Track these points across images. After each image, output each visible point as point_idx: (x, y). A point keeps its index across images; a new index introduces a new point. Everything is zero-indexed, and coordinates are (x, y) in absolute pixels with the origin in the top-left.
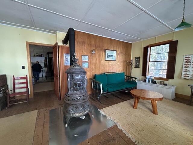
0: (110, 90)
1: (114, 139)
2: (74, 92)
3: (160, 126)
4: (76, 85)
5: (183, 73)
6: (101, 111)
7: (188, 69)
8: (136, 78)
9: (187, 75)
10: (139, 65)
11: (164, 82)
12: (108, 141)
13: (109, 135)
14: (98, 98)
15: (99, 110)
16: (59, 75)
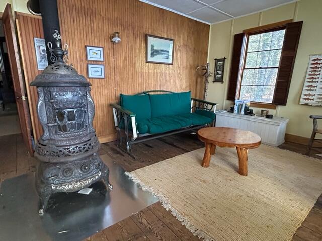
0: (155, 129)
1: (151, 231)
2: (57, 133)
3: (248, 197)
4: (61, 116)
5: (305, 92)
6: (131, 175)
7: (314, 84)
8: (213, 105)
9: (311, 98)
10: (222, 77)
11: (267, 112)
12: (136, 236)
13: (142, 223)
14: (128, 147)
15: (127, 173)
16: (26, 95)
